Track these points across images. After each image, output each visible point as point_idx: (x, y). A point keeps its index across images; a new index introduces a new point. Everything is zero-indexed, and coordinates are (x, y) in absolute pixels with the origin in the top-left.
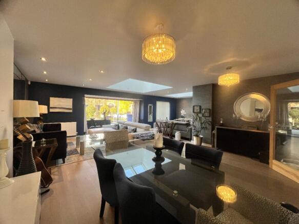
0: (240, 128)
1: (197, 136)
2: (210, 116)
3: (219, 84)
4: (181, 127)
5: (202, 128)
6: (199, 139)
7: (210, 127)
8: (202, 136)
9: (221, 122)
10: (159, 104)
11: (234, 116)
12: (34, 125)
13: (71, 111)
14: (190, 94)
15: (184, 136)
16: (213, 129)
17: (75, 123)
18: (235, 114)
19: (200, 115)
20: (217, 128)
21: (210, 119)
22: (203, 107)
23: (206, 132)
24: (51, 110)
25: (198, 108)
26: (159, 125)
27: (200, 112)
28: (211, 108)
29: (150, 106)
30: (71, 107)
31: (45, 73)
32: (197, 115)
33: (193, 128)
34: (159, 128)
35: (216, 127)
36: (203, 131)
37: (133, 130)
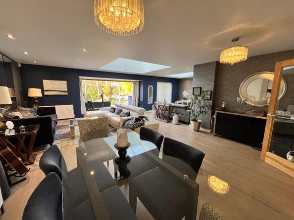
0: (244, 113)
1: (195, 120)
2: (211, 99)
3: (220, 62)
4: (180, 110)
5: (200, 112)
6: (197, 124)
7: (209, 111)
8: (200, 121)
9: (223, 106)
10: (160, 85)
11: (238, 99)
12: (27, 109)
13: (66, 94)
14: (190, 74)
15: (182, 120)
16: (213, 114)
17: (72, 106)
18: (240, 97)
19: (200, 98)
20: (217, 113)
21: (211, 102)
22: (204, 89)
23: (206, 116)
24: (46, 93)
25: (199, 90)
26: (157, 108)
27: (200, 95)
28: (213, 90)
29: (150, 88)
30: (66, 90)
31: (26, 53)
32: (197, 98)
33: (191, 112)
34: (157, 110)
35: (216, 111)
36: (201, 115)
37: (127, 113)
